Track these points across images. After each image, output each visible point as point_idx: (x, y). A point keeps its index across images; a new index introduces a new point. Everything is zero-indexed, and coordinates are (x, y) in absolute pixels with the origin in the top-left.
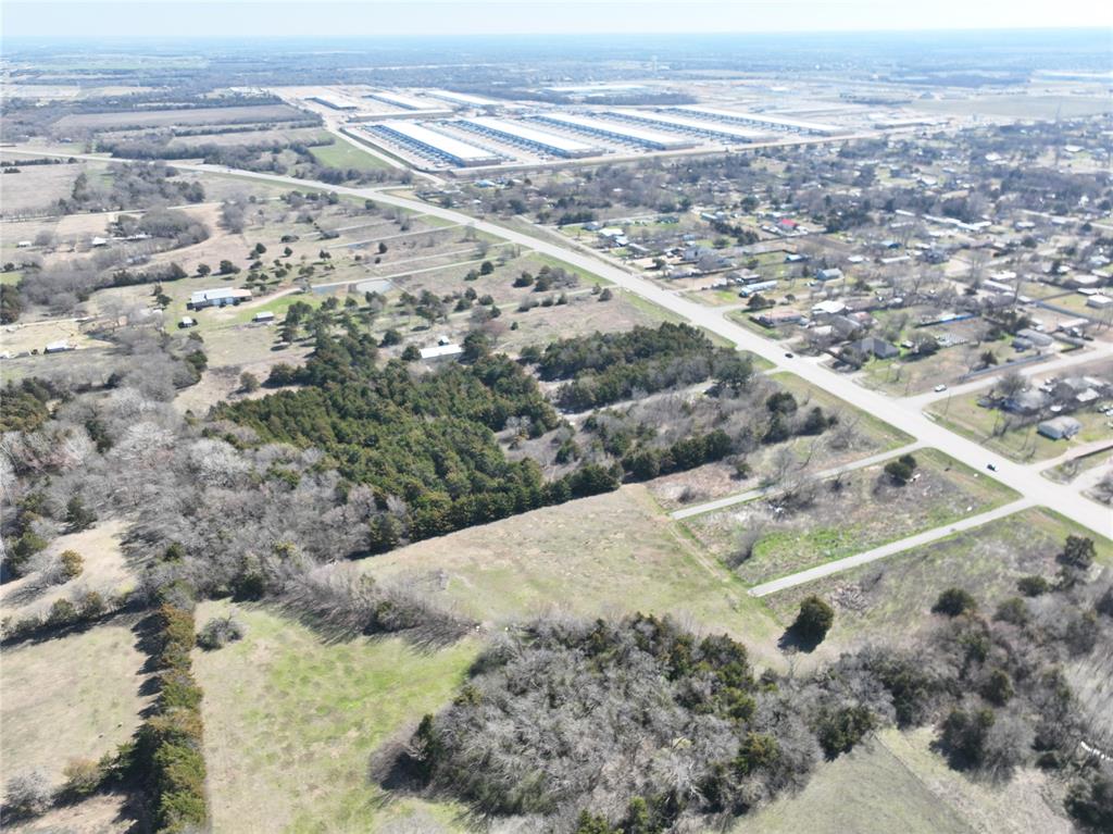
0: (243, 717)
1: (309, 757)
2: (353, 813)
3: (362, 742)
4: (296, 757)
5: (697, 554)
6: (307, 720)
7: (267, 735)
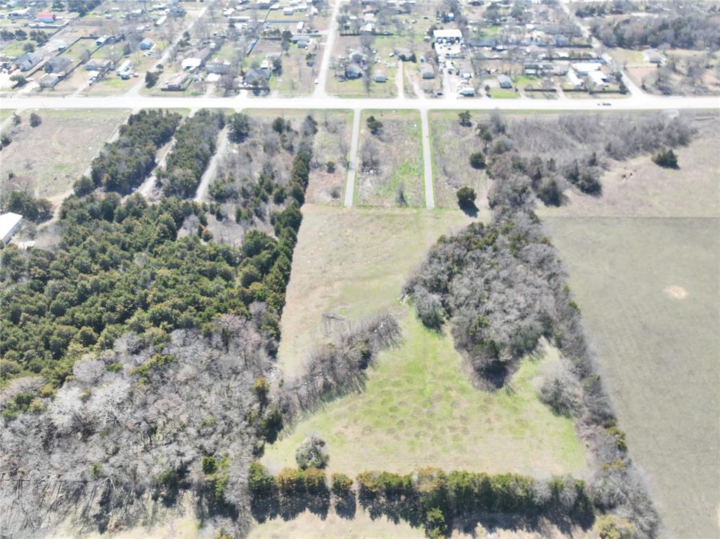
0: (412, 450)
1: (464, 419)
2: (514, 405)
3: (463, 390)
4: (461, 425)
5: (381, 211)
6: (431, 415)
7: (435, 438)
